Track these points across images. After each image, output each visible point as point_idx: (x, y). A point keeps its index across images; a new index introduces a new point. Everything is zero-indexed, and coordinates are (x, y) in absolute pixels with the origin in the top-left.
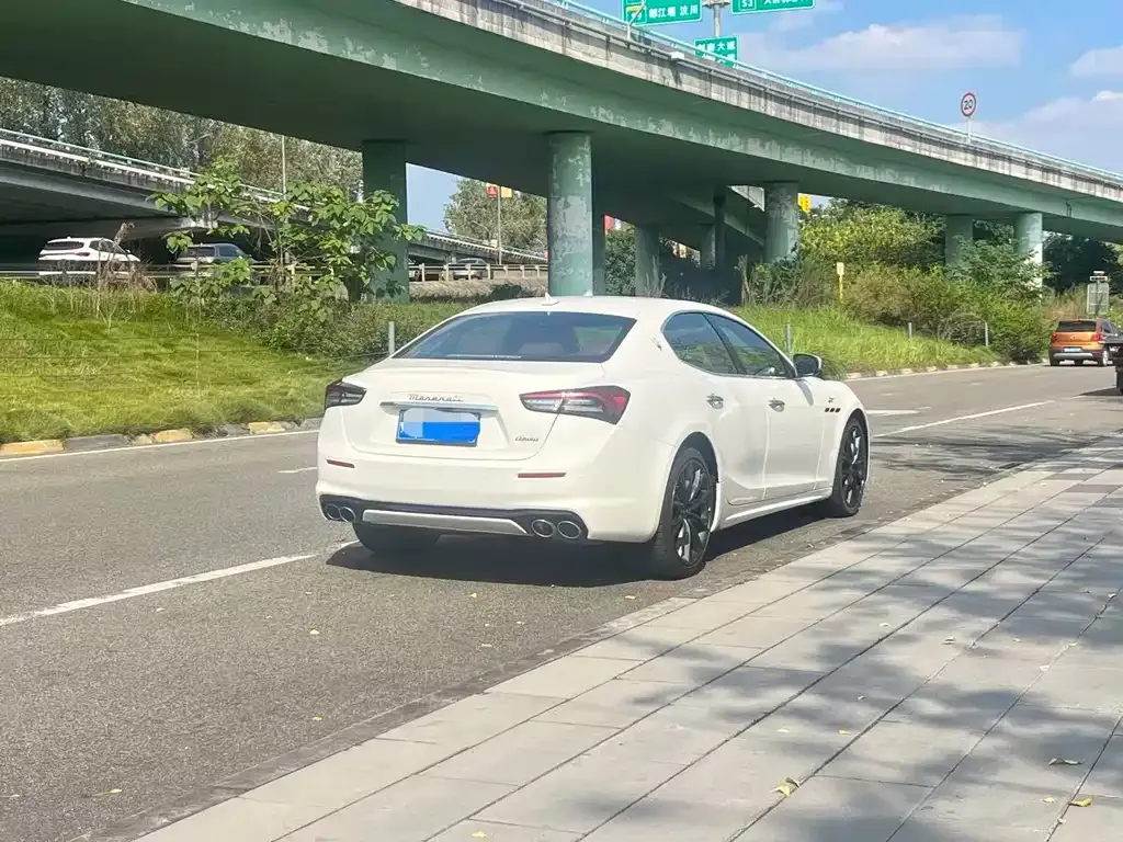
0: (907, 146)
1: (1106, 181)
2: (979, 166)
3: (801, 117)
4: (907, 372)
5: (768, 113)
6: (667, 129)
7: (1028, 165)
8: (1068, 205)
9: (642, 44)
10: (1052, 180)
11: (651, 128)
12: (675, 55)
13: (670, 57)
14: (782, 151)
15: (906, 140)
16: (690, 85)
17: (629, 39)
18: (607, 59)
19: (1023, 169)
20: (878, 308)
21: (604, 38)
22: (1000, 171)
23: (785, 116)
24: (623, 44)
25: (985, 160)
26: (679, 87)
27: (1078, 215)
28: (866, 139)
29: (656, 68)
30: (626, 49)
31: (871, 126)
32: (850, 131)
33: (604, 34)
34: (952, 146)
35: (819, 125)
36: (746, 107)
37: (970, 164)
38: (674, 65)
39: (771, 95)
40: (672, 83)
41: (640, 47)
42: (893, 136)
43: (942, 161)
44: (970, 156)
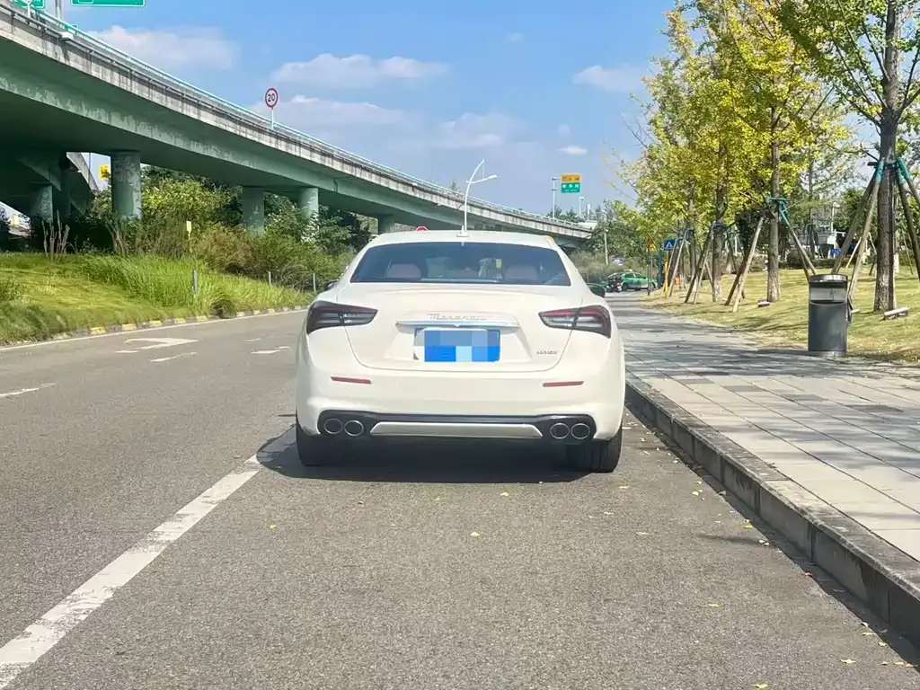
0: (230, 127)
1: (363, 166)
2: (280, 148)
3: (157, 98)
4: (272, 311)
5: (133, 91)
6: (50, 99)
7: (312, 150)
8: (335, 183)
9: (39, 22)
10: (328, 162)
11: (37, 98)
12: (65, 35)
13: (61, 36)
14: (137, 125)
15: (231, 123)
16: (76, 62)
17: (29, 16)
18: (12, 33)
19: (308, 152)
20: (228, 260)
21: (10, 13)
22: (294, 153)
23: (145, 96)
24: (24, 20)
25: (283, 143)
26: (67, 63)
27: (342, 191)
28: (203, 119)
29: (50, 45)
30: (26, 26)
31: (205, 109)
32: (191, 112)
33: (10, 10)
34: (261, 131)
35: (169, 106)
36: (118, 85)
37: (273, 146)
38: (63, 43)
39: (135, 77)
40: (62, 60)
41: (38, 25)
42: (221, 119)
43: (254, 141)
44: (274, 140)
